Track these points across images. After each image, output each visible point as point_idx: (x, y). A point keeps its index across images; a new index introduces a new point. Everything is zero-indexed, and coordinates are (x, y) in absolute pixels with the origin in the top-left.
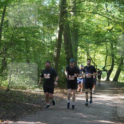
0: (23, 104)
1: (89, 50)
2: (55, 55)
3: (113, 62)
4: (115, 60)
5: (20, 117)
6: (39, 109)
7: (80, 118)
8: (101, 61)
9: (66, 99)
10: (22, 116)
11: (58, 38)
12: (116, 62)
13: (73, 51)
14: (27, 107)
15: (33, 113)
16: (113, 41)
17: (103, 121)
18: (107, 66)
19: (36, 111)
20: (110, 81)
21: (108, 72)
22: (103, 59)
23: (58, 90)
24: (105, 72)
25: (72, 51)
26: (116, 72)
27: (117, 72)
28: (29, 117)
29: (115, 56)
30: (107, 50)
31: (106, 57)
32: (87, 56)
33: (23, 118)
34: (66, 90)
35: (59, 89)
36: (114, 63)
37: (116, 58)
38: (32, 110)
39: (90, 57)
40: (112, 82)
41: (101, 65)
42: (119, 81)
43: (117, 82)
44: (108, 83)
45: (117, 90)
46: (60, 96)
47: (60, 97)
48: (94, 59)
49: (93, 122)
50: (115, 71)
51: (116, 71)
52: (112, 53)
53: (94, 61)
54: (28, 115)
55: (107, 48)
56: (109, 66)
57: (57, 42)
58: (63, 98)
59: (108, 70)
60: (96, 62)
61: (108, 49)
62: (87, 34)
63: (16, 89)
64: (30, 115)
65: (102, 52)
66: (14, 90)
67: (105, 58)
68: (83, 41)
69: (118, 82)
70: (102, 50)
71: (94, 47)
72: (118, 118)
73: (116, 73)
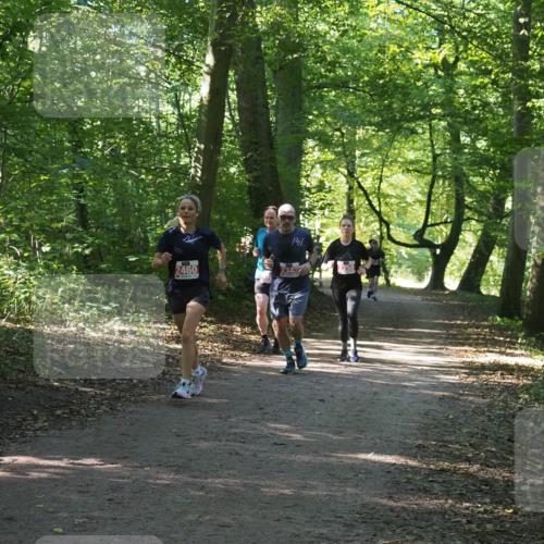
0: (36, 386)
1: (358, 153)
2: (194, 177)
3: (460, 205)
4: (468, 200)
5: (13, 440)
6: (104, 407)
7: (276, 444)
8: (409, 204)
9: (231, 364)
10: (23, 435)
11: (210, 101)
12: (470, 209)
13: (280, 158)
14: (51, 397)
15: (74, 423)
16: (459, 116)
17: (371, 456)
18: (432, 225)
19: (88, 416)
20: (445, 289)
21: (438, 251)
22: (420, 197)
23: (205, 327)
24: (427, 252)
25: (273, 159)
26: (471, 250)
27: (475, 251)
28: (55, 441)
29: (468, 181)
30: (435, 157)
31: (432, 186)
32: (348, 182)
33: (24, 442)
34: (239, 329)
35: (211, 323)
36: (463, 213)
37: (473, 190)
38: (71, 411)
39: (359, 183)
40: (453, 293)
41: (409, 220)
42: (484, 292)
43: (474, 295)
44: (435, 301)
45: (466, 327)
46: (208, 352)
47: (209, 355)
48: (380, 194)
49: (324, 460)
50: (471, 246)
51: (473, 249)
52: (456, 168)
53: (375, 203)
54: (51, 432)
55: (433, 146)
56: (442, 227)
57: (203, 118)
58: (219, 361)
59: (439, 241)
60: (384, 209)
61: (438, 152)
62: (340, 85)
63: (18, 321)
64: (60, 429)
65: (412, 163)
66: (9, 325)
67: (426, 190)
68: (330, 115)
69: (480, 293)
70: (411, 156)
71: (375, 143)
72: (441, 446)
73: (473, 257)
